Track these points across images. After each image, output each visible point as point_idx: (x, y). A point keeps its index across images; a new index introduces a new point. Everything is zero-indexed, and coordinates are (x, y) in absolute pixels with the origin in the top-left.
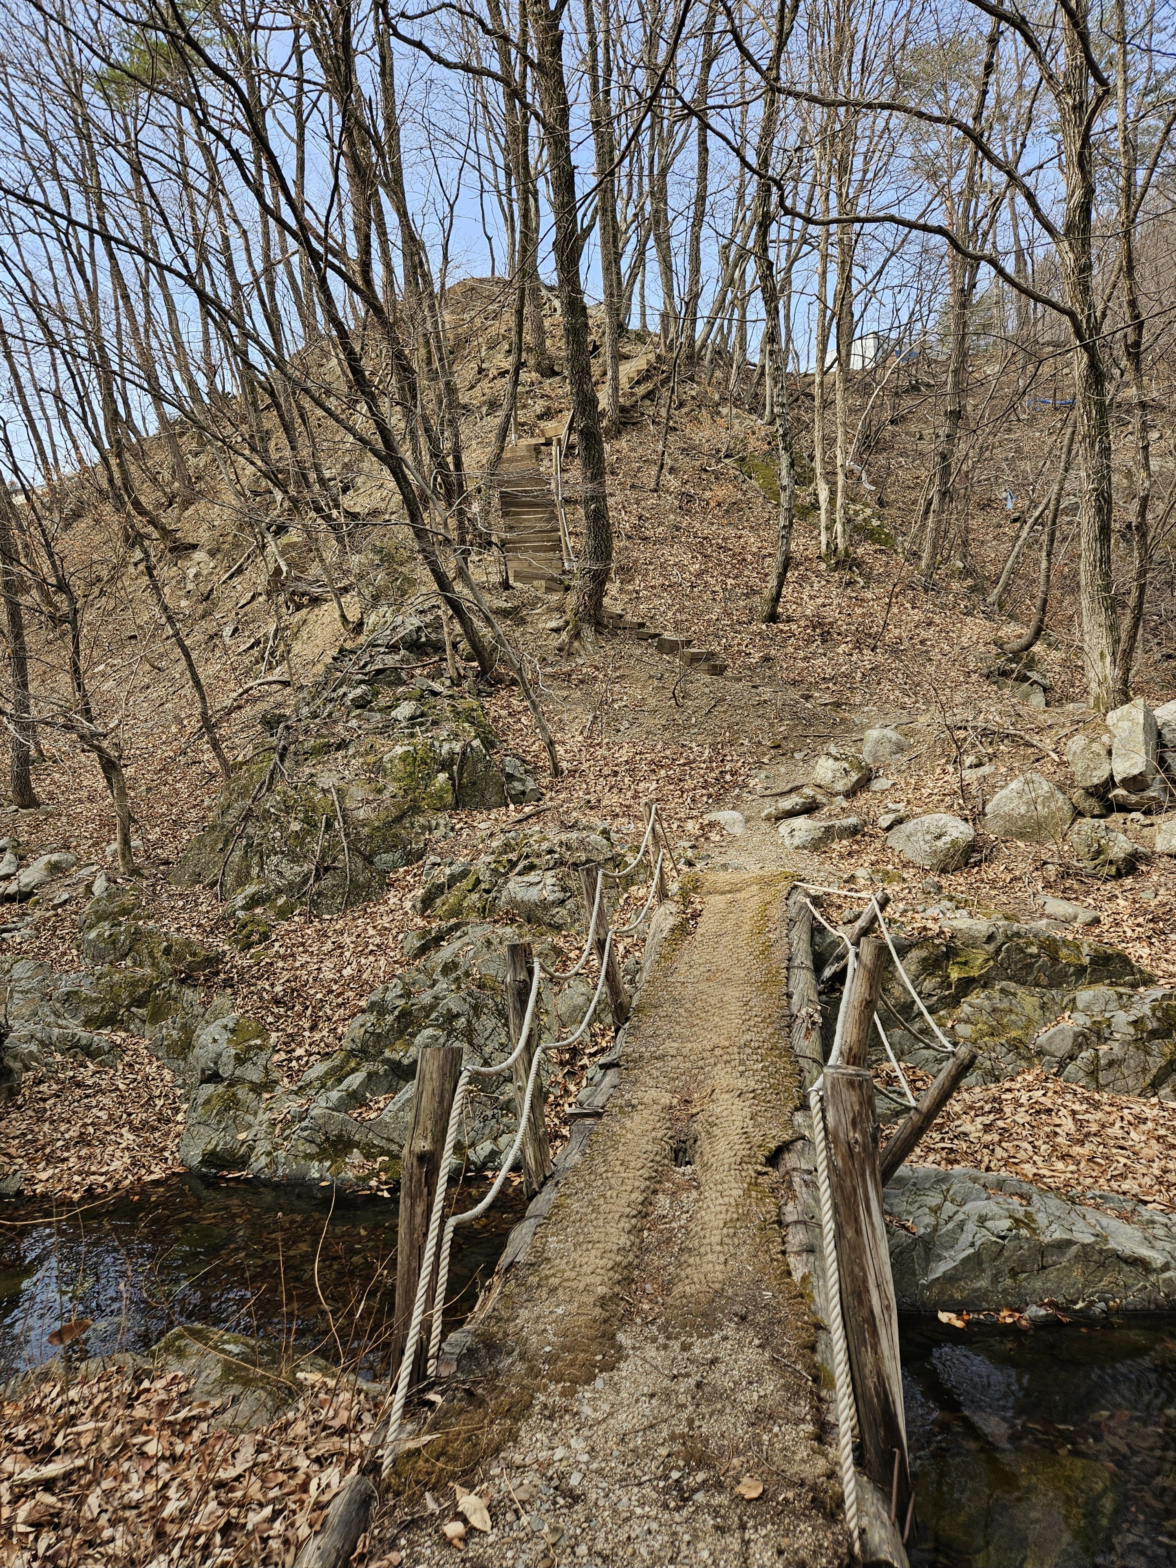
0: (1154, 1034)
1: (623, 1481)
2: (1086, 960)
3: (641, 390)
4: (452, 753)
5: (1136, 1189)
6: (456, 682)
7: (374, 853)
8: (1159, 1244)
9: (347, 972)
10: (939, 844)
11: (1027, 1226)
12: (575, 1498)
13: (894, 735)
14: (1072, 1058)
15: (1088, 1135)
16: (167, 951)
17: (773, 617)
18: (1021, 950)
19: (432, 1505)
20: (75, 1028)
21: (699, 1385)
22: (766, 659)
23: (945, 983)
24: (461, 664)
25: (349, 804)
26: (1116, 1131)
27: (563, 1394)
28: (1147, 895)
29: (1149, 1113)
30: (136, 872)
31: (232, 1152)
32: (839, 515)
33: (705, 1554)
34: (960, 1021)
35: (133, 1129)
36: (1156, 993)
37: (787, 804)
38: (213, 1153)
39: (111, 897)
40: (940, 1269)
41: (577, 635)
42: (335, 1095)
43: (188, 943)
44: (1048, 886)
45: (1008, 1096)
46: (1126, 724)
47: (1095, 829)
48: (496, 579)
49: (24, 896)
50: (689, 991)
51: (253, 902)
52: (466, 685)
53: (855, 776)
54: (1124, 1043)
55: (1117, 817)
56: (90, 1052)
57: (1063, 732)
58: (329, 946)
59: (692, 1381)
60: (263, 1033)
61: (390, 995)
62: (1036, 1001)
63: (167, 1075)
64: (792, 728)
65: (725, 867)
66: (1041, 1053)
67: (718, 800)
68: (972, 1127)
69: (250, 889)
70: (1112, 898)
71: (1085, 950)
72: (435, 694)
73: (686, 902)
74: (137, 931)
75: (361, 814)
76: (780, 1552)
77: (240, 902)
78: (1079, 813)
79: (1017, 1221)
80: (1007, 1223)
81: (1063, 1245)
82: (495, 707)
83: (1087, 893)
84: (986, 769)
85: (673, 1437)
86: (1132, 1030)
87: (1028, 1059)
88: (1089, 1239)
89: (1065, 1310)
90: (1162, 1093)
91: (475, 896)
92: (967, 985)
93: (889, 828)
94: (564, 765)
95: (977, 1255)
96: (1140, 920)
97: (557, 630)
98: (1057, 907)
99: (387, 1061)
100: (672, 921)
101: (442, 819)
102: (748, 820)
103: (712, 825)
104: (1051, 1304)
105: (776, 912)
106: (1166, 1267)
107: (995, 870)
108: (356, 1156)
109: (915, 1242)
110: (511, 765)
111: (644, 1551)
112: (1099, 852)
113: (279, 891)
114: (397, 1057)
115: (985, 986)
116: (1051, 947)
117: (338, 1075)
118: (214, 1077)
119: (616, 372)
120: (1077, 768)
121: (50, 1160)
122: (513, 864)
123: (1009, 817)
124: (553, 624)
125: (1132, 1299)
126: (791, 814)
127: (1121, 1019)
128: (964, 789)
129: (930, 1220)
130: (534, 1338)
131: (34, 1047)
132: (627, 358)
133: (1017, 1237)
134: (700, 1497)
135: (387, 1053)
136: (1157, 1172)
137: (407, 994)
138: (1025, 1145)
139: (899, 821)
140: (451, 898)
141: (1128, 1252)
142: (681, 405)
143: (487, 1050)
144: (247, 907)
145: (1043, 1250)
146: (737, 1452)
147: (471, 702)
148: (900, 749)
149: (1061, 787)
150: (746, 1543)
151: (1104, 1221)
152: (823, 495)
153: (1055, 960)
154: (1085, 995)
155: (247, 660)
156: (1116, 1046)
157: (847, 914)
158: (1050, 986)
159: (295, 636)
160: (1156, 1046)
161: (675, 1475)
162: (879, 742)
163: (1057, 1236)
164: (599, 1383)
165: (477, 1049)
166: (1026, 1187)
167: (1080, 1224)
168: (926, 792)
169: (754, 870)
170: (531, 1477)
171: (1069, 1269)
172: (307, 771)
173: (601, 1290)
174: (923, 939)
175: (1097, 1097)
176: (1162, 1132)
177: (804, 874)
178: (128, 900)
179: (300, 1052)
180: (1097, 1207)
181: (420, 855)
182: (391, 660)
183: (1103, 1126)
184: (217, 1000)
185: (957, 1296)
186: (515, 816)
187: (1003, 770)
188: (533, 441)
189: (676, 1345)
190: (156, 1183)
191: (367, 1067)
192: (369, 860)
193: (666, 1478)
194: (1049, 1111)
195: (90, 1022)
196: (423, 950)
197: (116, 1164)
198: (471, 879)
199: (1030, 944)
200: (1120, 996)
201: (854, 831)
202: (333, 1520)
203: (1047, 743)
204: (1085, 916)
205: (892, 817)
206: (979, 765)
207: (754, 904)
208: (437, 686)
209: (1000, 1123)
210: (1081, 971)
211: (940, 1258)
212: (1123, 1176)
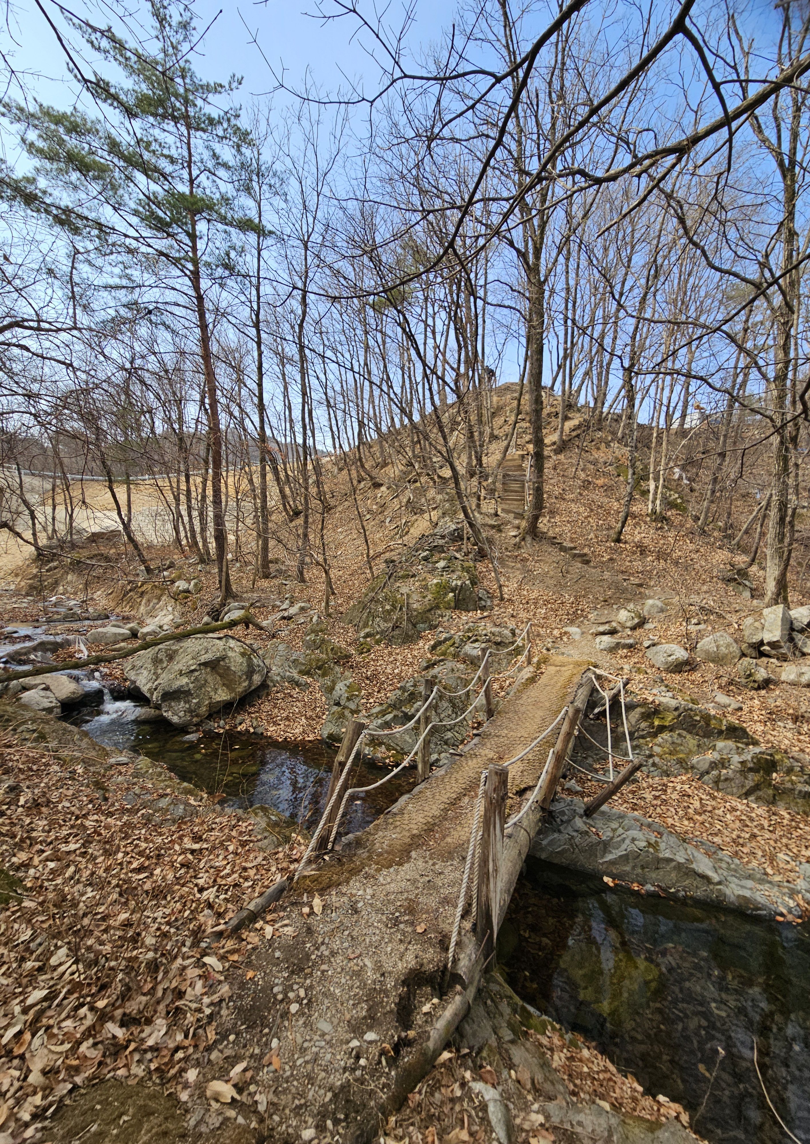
0: (751, 770)
1: (377, 911)
2: (724, 728)
3: (574, 434)
4: (457, 585)
5: (720, 842)
6: (466, 554)
7: (417, 623)
8: (720, 871)
9: (396, 671)
10: (670, 659)
11: (654, 847)
12: (356, 911)
13: (659, 604)
14: (708, 773)
15: (705, 811)
16: (332, 649)
17: (618, 540)
18: (691, 717)
19: (305, 899)
20: (295, 674)
21: (429, 881)
22: (611, 559)
23: (652, 726)
24: (470, 546)
25: (411, 601)
26: (720, 812)
27: (376, 870)
28: (771, 700)
29: (740, 807)
30: (329, 615)
31: (339, 735)
32: (659, 496)
33: (389, 949)
34: (656, 745)
35: (306, 718)
36: (757, 750)
37: (601, 629)
38: (331, 734)
39: (318, 624)
40: (609, 857)
41: (523, 539)
42: (380, 721)
43: (340, 648)
44: (720, 687)
45: (671, 784)
46: (773, 616)
47: (750, 664)
48: (492, 511)
49: (289, 618)
50: (523, 709)
51: (367, 635)
52: (471, 556)
53: (636, 621)
54: (734, 771)
55: (765, 660)
56: (298, 684)
57: (743, 614)
58: (392, 659)
59: (427, 879)
60: (359, 690)
61: (408, 685)
62: (695, 742)
63: (324, 699)
64: (614, 594)
65: (563, 654)
66: (693, 767)
67: (572, 622)
68: (648, 796)
69: (367, 630)
70: (752, 699)
71: (724, 723)
72: (456, 558)
73: (538, 667)
74: (324, 640)
75: (415, 606)
76: (416, 957)
77: (362, 634)
78: (744, 655)
79: (649, 844)
80: (644, 844)
81: (669, 860)
82: (481, 567)
83: (740, 694)
84: (702, 626)
85: (406, 899)
86: (739, 766)
87: (686, 769)
88: (682, 861)
89: (664, 890)
90: (750, 799)
91: (452, 649)
92: (662, 729)
93: (648, 647)
94: (506, 596)
95: (627, 855)
96: (763, 712)
97: (515, 536)
98: (722, 698)
99: (402, 712)
100: (529, 675)
101: (448, 613)
102: (583, 633)
103: (566, 633)
104: (658, 886)
105: (576, 680)
106: (720, 883)
107: (696, 676)
108: (383, 748)
109: (599, 843)
110: (482, 593)
111: (368, 940)
112: (750, 675)
113: (378, 633)
114: (407, 710)
115: (671, 731)
116: (707, 718)
117: (383, 713)
118: (338, 704)
119: (563, 425)
120: (746, 633)
121: (275, 724)
122: (469, 638)
123: (707, 652)
124: (514, 534)
125: (699, 894)
126: (603, 633)
127: (736, 759)
128: (688, 635)
129: (610, 834)
130: (377, 845)
131: (279, 678)
132: (570, 418)
133: (647, 851)
134: (402, 926)
135: (403, 709)
136: (734, 837)
137: (415, 686)
138: (672, 809)
139: (654, 645)
140: (443, 648)
141: (700, 871)
142: (592, 441)
143: (442, 716)
144: (365, 637)
145: (659, 860)
146: (427, 912)
147: (471, 564)
148: (662, 611)
149: (736, 641)
150: (407, 949)
151: (696, 854)
152: (652, 487)
153: (708, 725)
154: (720, 744)
155: (392, 533)
156: (730, 771)
157: (612, 685)
158: (704, 737)
159: (412, 525)
160: (750, 775)
161: (397, 914)
162: (652, 606)
163: (667, 855)
164: (392, 870)
165: (438, 714)
166: (662, 829)
167: (682, 853)
168: (669, 633)
169: (576, 658)
170: (345, 899)
171: (670, 872)
172: (398, 584)
173: (415, 832)
174: (644, 703)
175: (716, 794)
176: (744, 818)
177: (599, 663)
178: (324, 626)
179: (371, 700)
180: (696, 846)
181: (436, 627)
182: (441, 542)
183: (714, 809)
184: (346, 673)
185: (615, 871)
186: (480, 616)
187: (710, 628)
188: (521, 453)
189: (431, 862)
190: (310, 741)
191: (395, 712)
192: (414, 625)
193: (393, 914)
194: (689, 796)
195: (301, 672)
196: (427, 668)
197: (297, 731)
198: (452, 641)
199: (696, 715)
200: (738, 748)
201: (630, 646)
202: (266, 894)
203: (733, 618)
204: (734, 705)
205: (650, 642)
206: (699, 624)
207: (568, 674)
208: (458, 555)
209: (663, 797)
210: (720, 732)
211: (611, 852)
212: (716, 835)
